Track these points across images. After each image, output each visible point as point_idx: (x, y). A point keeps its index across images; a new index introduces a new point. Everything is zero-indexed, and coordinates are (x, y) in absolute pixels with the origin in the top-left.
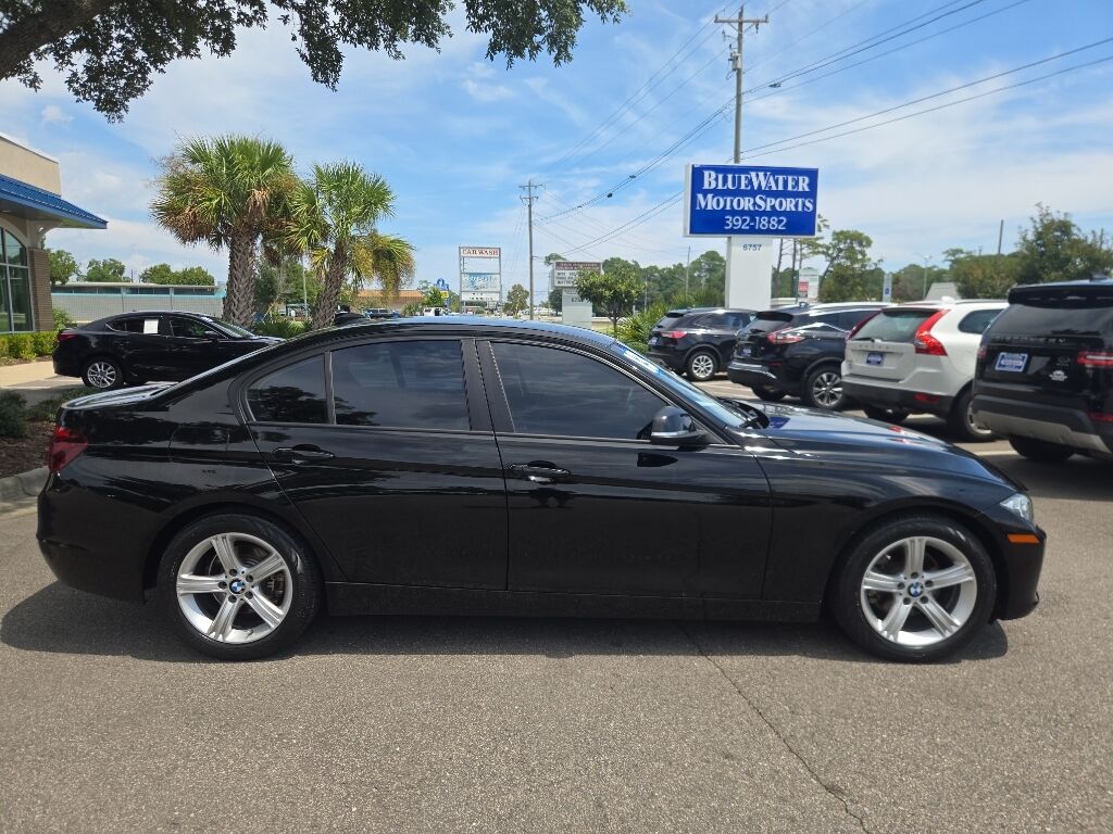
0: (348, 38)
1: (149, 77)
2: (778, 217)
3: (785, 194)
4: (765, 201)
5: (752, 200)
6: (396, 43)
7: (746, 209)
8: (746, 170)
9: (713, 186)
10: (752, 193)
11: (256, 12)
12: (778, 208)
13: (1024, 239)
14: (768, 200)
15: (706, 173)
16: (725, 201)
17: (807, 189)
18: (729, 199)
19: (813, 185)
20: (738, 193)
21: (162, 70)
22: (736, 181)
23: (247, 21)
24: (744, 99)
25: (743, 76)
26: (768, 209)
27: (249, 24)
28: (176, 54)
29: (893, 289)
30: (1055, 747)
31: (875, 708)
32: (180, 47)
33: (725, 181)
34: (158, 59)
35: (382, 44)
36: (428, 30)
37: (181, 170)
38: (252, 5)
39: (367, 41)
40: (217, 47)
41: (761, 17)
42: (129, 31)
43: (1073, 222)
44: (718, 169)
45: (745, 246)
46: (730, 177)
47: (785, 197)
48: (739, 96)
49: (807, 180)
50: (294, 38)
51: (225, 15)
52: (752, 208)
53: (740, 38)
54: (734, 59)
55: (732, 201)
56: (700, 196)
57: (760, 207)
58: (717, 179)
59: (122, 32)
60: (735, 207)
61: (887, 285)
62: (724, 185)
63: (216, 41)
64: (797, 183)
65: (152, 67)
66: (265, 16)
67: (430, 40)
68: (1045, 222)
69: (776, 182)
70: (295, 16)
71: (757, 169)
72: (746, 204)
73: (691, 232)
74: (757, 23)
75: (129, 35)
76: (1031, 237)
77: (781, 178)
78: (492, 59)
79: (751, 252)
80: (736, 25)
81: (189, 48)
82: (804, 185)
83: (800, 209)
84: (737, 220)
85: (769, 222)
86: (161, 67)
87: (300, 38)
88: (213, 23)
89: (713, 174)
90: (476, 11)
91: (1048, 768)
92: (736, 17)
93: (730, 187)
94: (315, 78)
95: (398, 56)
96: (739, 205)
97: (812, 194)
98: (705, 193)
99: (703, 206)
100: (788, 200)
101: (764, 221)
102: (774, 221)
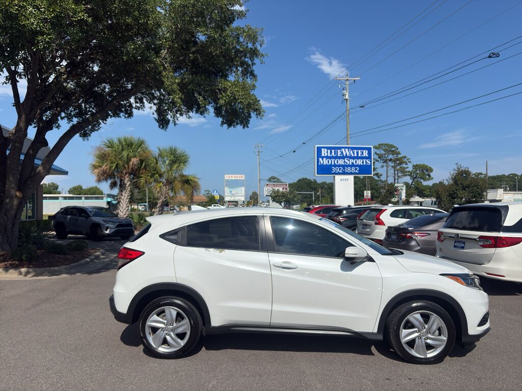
1: (101, 126)
2: (355, 167)
3: (358, 158)
4: (349, 161)
5: (343, 161)
7: (341, 164)
8: (340, 148)
9: (326, 155)
10: (343, 157)
11: (141, 106)
12: (354, 163)
14: (350, 160)
15: (323, 150)
16: (332, 161)
17: (367, 156)
18: (333, 160)
19: (370, 153)
20: (337, 157)
21: (105, 123)
22: (336, 153)
23: (138, 108)
26: (351, 164)
27: (139, 109)
32: (112, 115)
33: (331, 153)
34: (104, 119)
37: (103, 151)
38: (140, 103)
40: (126, 116)
42: (93, 109)
43: (469, 171)
44: (328, 148)
45: (341, 180)
46: (333, 151)
47: (358, 159)
48: (347, 110)
49: (367, 152)
50: (153, 114)
51: (131, 106)
52: (343, 164)
54: (344, 95)
55: (334, 161)
56: (320, 159)
57: (347, 163)
58: (327, 152)
59: (91, 109)
60: (336, 163)
62: (330, 154)
63: (126, 114)
64: (363, 153)
65: (102, 122)
66: (145, 107)
67: (202, 113)
68: (460, 171)
69: (354, 153)
70: (155, 108)
71: (345, 148)
72: (341, 162)
73: (317, 174)
74: (354, 80)
75: (93, 111)
76: (454, 177)
77: (355, 151)
78: (222, 126)
79: (344, 182)
81: (116, 115)
82: (366, 153)
83: (365, 164)
84: (337, 169)
85: (351, 169)
86: (104, 122)
87: (155, 114)
89: (326, 150)
92: (345, 77)
93: (334, 155)
94: (160, 127)
97: (369, 157)
98: (323, 158)
99: (322, 163)
100: (359, 160)
101: (349, 169)
102: (353, 169)
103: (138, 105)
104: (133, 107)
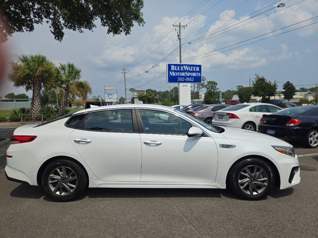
0: (67, 27)
1: (7, 37)
2: (192, 78)
3: (193, 72)
4: (188, 74)
5: (184, 73)
6: (81, 28)
7: (183, 75)
8: (183, 65)
9: (174, 69)
10: (184, 71)
11: (39, 20)
12: (191, 75)
13: (253, 83)
14: (189, 73)
15: (172, 66)
16: (177, 73)
17: (199, 70)
18: (178, 73)
20: (180, 71)
21: (11, 36)
22: (180, 68)
23: (37, 22)
24: (182, 46)
25: (181, 40)
26: (189, 76)
27: (38, 23)
28: (16, 31)
29: (222, 97)
30: (259, 216)
31: (213, 210)
32: (17, 29)
33: (177, 68)
34: (10, 33)
35: (77, 29)
36: (90, 26)
38: (38, 18)
39: (72, 28)
40: (28, 29)
41: (185, 25)
43: (265, 78)
44: (175, 65)
45: (183, 86)
46: (178, 67)
48: (180, 46)
49: (199, 68)
50: (50, 27)
51: (31, 20)
52: (184, 75)
53: (180, 30)
54: (178, 36)
56: (170, 72)
57: (187, 75)
58: (175, 68)
61: (221, 95)
62: (177, 69)
63: (28, 28)
64: (196, 69)
65: (8, 35)
66: (43, 21)
67: (90, 28)
68: (258, 79)
69: (191, 68)
70: (50, 22)
71: (185, 65)
72: (183, 74)
73: (169, 82)
74: (184, 27)
76: (255, 83)
77: (192, 67)
78: (109, 34)
79: (185, 87)
80: (179, 27)
81: (20, 29)
82: (198, 69)
83: (197, 76)
84: (181, 79)
85: (189, 79)
87: (52, 27)
88: (27, 23)
89: (174, 66)
90: (103, 21)
91: (257, 222)
92: (179, 25)
93: (178, 70)
95: (82, 32)
96: (181, 75)
97: (200, 72)
98: (172, 71)
99: (171, 75)
101: (188, 79)
102: (190, 79)
103: (37, 19)
104: (33, 22)
